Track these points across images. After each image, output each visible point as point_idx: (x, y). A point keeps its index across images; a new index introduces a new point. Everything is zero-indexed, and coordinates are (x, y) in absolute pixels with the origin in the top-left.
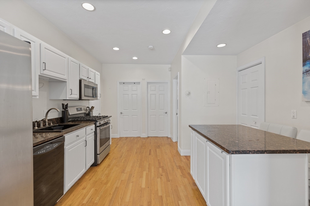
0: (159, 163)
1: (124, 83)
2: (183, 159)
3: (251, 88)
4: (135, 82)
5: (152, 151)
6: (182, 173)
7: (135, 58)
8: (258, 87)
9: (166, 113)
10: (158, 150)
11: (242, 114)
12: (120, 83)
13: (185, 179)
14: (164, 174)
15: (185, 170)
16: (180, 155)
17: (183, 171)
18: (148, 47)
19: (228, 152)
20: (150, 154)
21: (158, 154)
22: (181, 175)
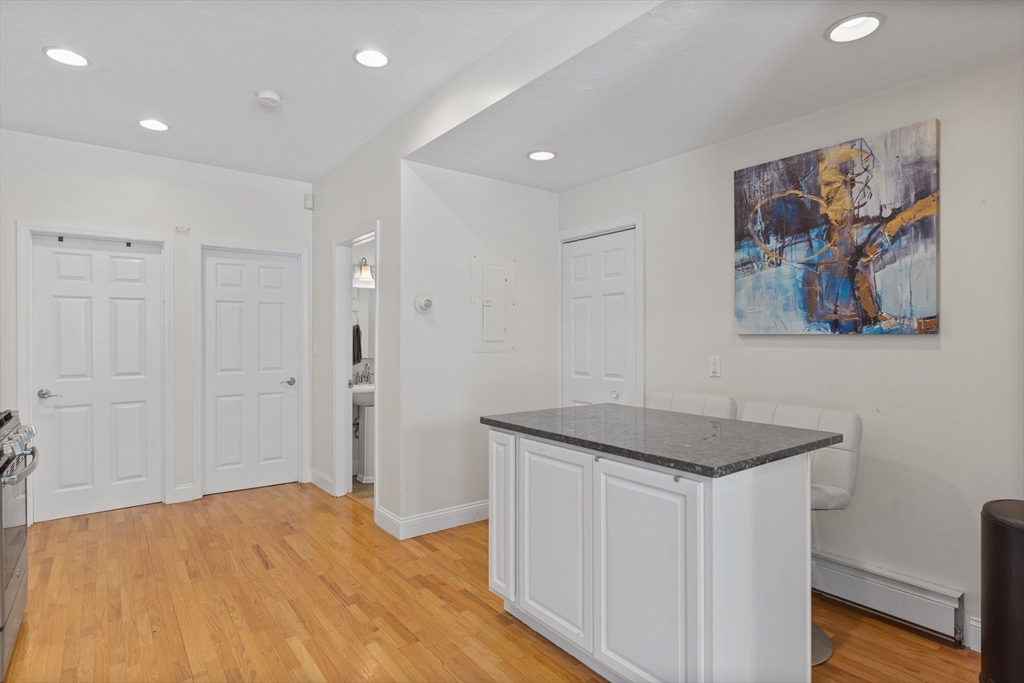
0: (334, 589)
1: (61, 239)
2: (413, 550)
3: (604, 295)
4: (130, 237)
5: (268, 550)
6: (441, 597)
7: (153, 124)
8: (623, 293)
9: (291, 382)
10: (290, 540)
11: (577, 373)
12: (35, 235)
13: (463, 614)
14: (378, 621)
15: (444, 584)
16: (394, 540)
17: (440, 591)
18: (256, 94)
19: (708, 472)
20: (267, 565)
21: (304, 558)
22: (443, 607)
